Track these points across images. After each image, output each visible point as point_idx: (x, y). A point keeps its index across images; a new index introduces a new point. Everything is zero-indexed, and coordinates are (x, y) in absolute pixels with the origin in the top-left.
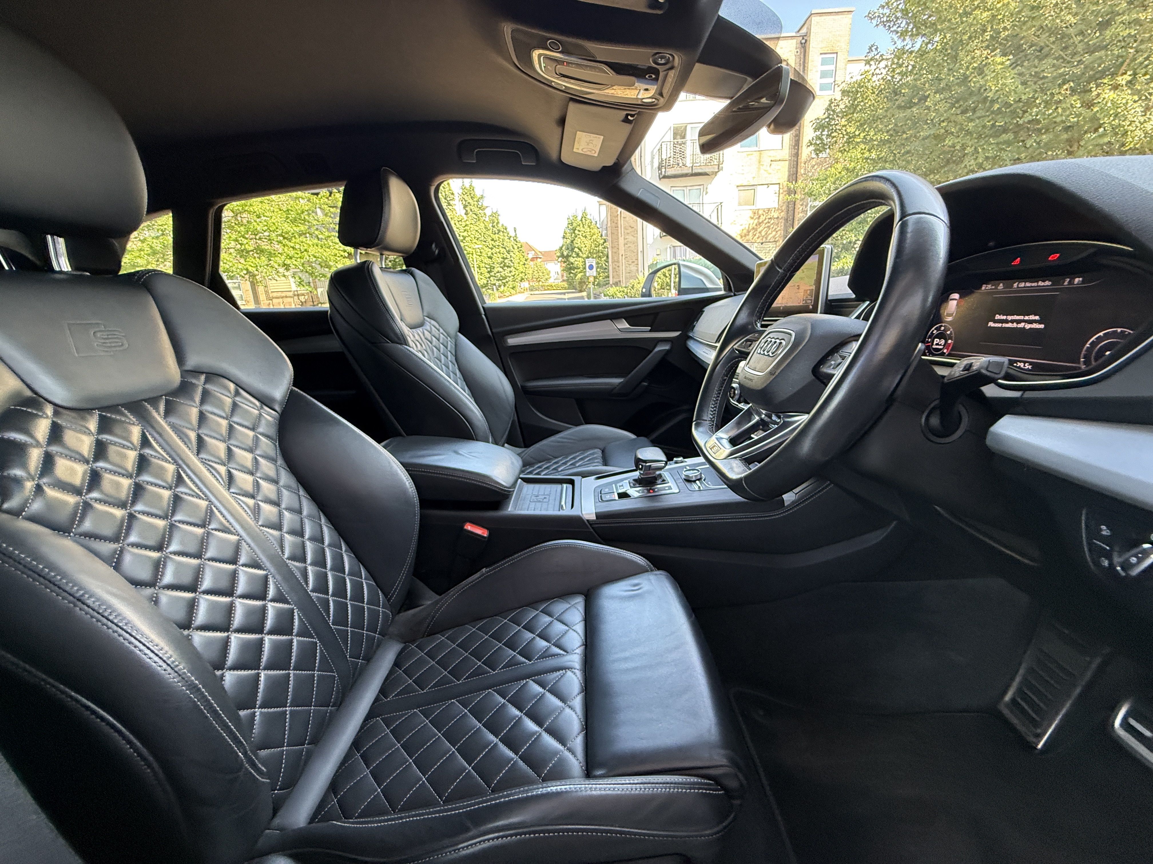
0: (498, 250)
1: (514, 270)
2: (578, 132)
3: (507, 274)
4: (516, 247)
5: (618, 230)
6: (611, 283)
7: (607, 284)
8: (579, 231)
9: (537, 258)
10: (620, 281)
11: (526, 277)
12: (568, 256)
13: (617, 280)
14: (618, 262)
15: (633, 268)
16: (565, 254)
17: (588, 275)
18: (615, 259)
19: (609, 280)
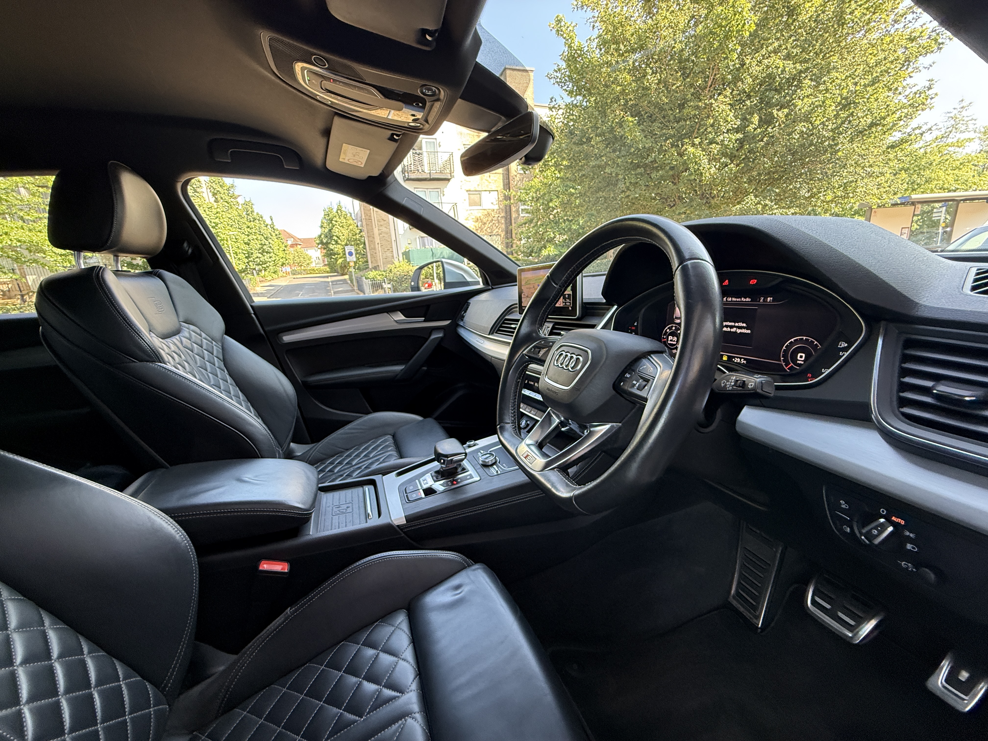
0: (255, 237)
1: (274, 255)
2: (344, 144)
3: (266, 260)
4: (274, 234)
5: (371, 222)
6: (370, 267)
7: (366, 268)
8: (336, 221)
9: (297, 244)
10: (378, 266)
11: (287, 262)
12: (327, 243)
13: (376, 265)
14: (375, 249)
15: (389, 254)
16: (325, 241)
17: (348, 260)
18: (372, 246)
19: (368, 265)
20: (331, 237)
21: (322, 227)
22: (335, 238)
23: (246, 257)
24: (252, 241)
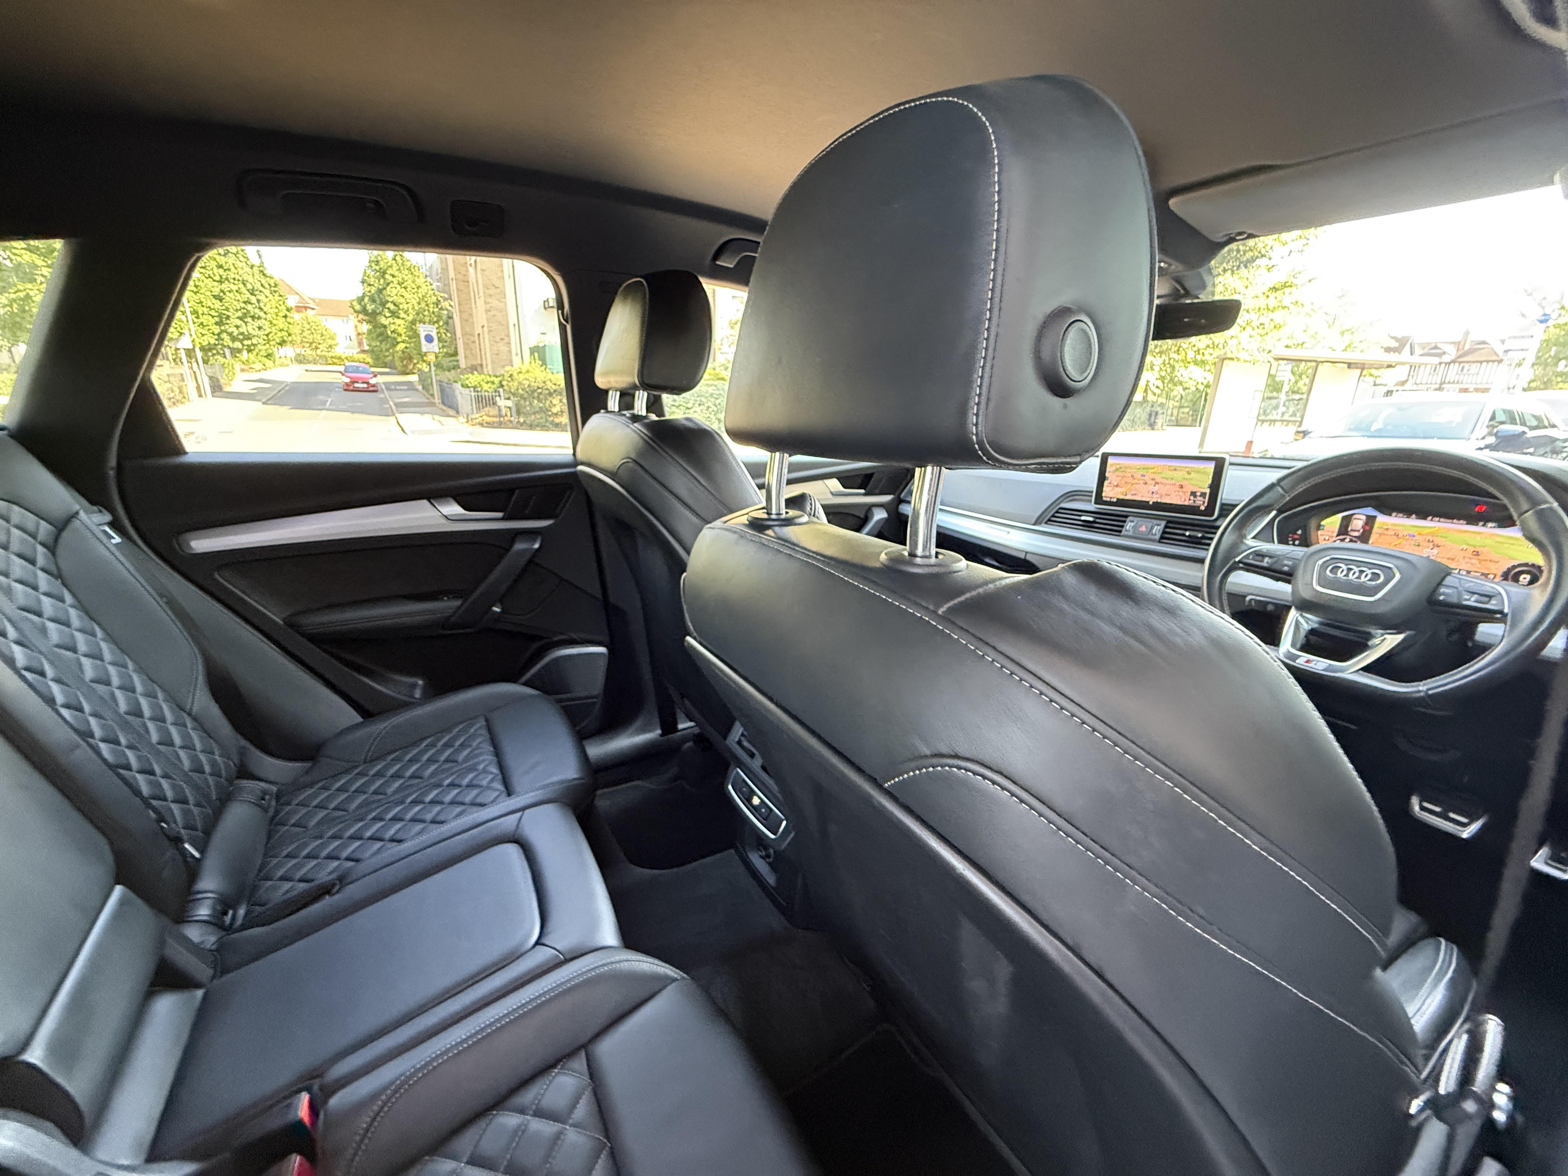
0: (235, 288)
1: (267, 325)
3: (252, 331)
6: (463, 365)
8: (393, 276)
9: (306, 308)
10: (481, 365)
11: (290, 339)
12: (375, 314)
13: (474, 363)
14: (472, 335)
16: (370, 309)
17: (424, 349)
18: (468, 329)
19: (458, 361)
20: (383, 304)
21: (363, 282)
22: (389, 305)
23: (216, 323)
24: (228, 293)
